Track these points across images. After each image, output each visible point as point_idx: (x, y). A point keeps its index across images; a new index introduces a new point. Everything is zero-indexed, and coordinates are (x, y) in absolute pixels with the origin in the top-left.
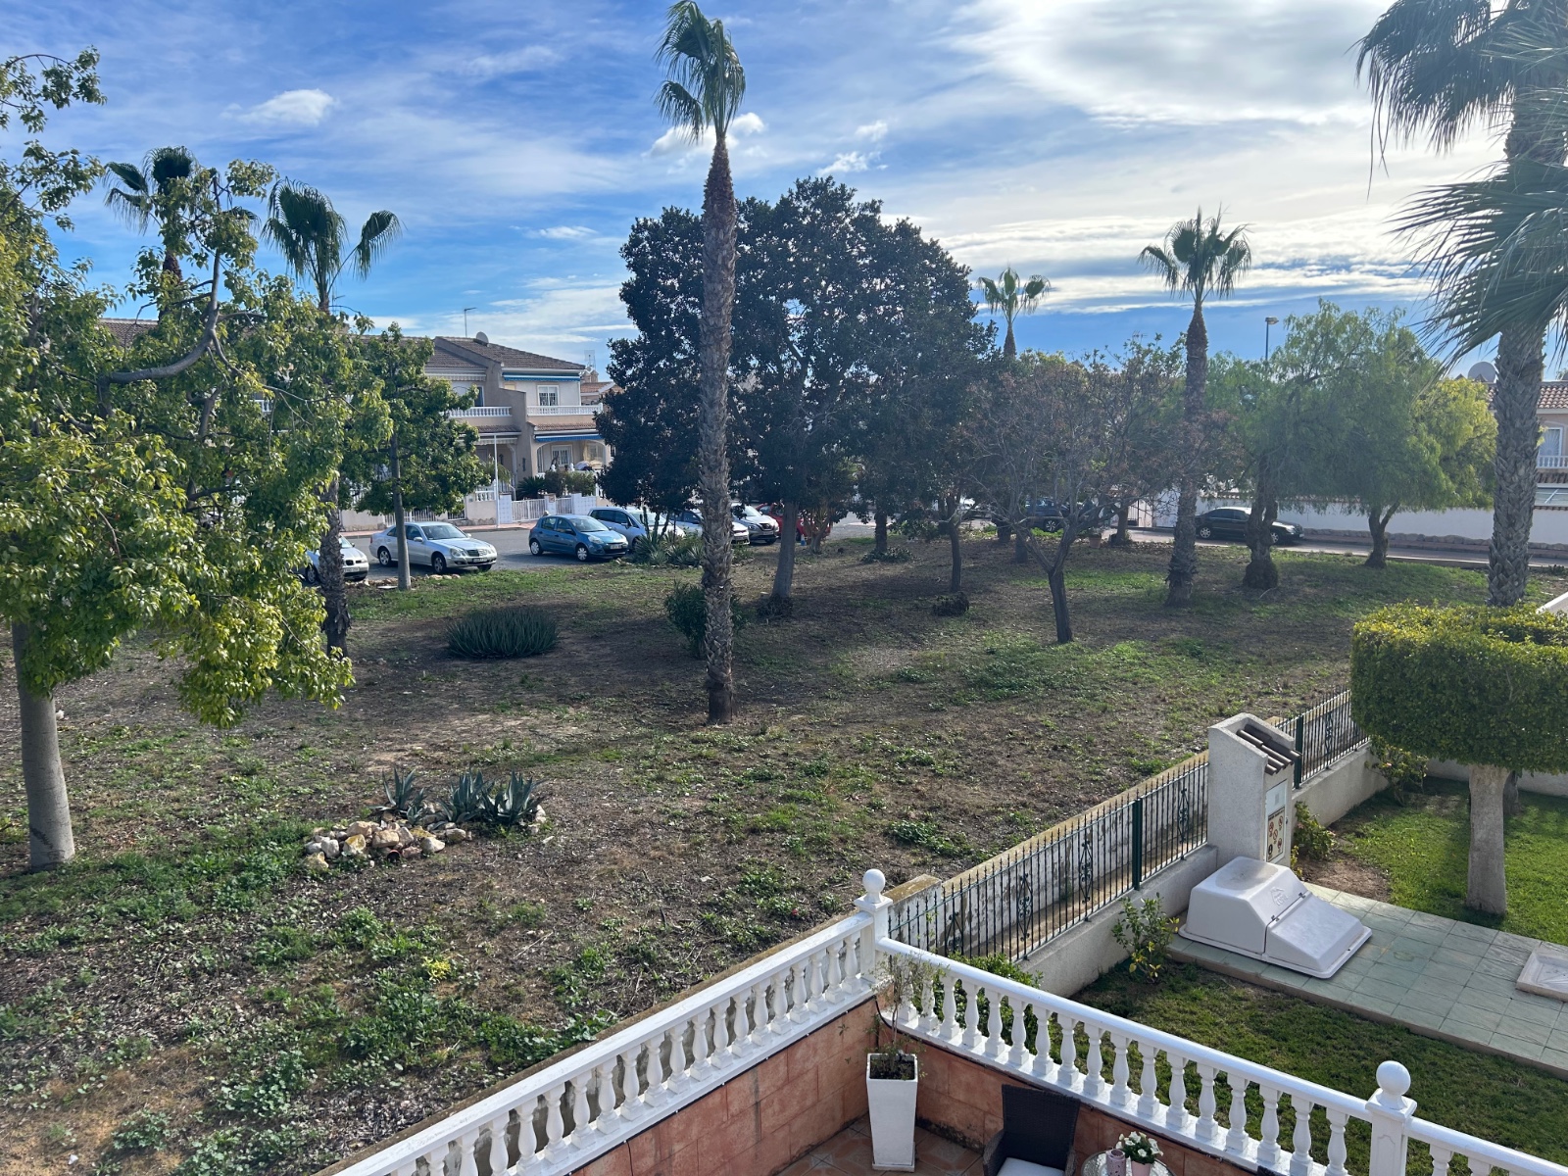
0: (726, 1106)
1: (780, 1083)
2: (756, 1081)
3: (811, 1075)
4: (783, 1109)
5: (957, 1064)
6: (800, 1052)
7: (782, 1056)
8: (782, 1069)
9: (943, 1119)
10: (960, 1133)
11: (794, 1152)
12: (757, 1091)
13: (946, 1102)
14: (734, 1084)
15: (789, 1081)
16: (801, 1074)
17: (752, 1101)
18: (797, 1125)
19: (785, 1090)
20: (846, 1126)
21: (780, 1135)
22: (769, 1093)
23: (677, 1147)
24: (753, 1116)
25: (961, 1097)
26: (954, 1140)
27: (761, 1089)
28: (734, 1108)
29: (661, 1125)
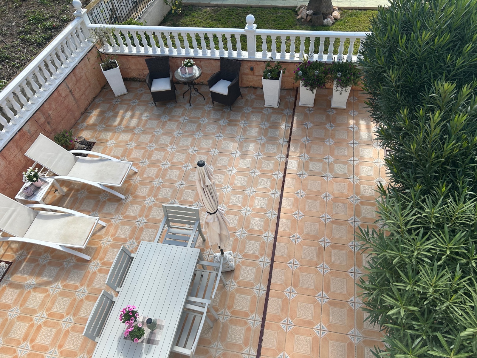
0: (60, 95)
1: (75, 83)
2: (67, 84)
3: (84, 77)
4: (80, 90)
5: (129, 58)
6: (77, 71)
7: (72, 74)
8: (74, 78)
9: (131, 76)
10: (137, 78)
11: (90, 101)
12: (68, 88)
13: (130, 71)
14: (59, 88)
15: (78, 81)
16: (81, 78)
17: (68, 91)
18: (87, 93)
19: (78, 84)
20: (103, 88)
21: (83, 97)
22: (73, 87)
23: (50, 112)
24: (71, 95)
25: (134, 68)
26: (136, 81)
27: (70, 86)
28: (63, 95)
29: (41, 108)
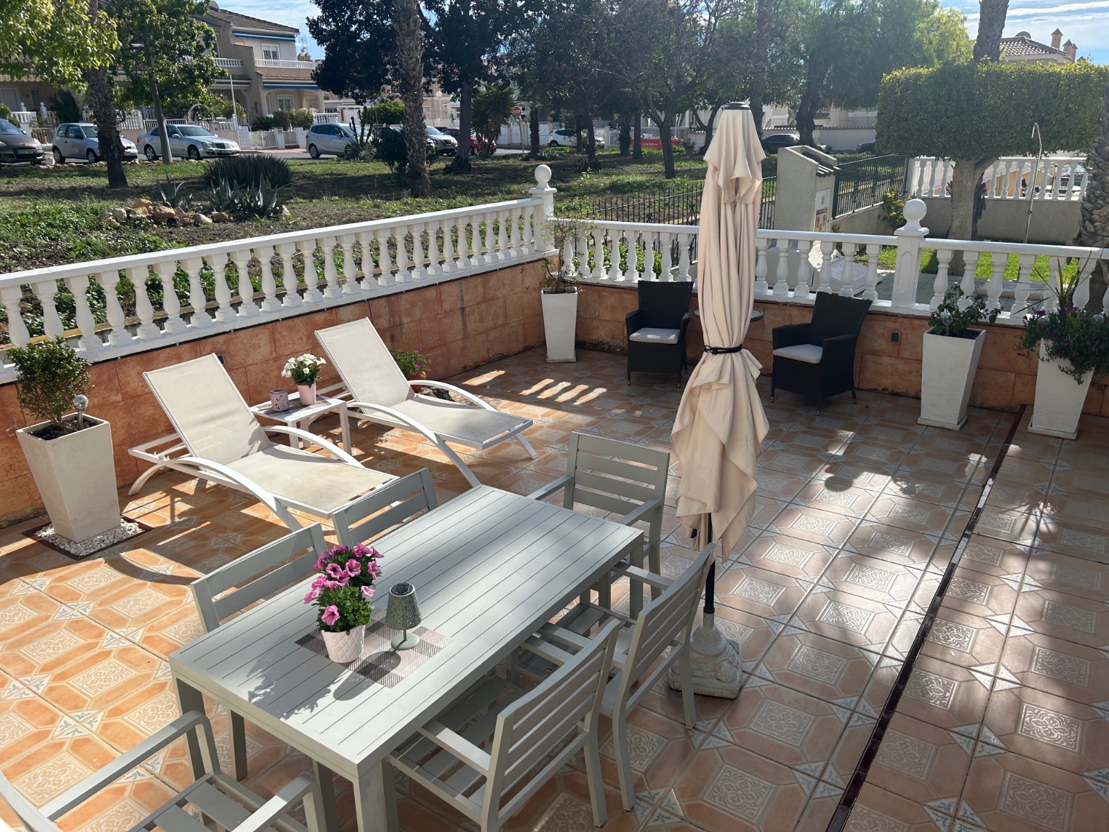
0: (440, 302)
1: (479, 299)
2: (461, 291)
3: (500, 302)
4: (481, 321)
5: (605, 294)
6: (493, 281)
7: (480, 280)
8: (480, 290)
9: (595, 337)
10: (607, 343)
11: (491, 355)
12: (462, 299)
13: (597, 324)
14: (445, 287)
15: (485, 300)
16: (493, 299)
17: (459, 305)
18: (492, 335)
19: (483, 306)
20: (527, 349)
21: (482, 338)
22: (470, 304)
23: (405, 320)
24: (461, 318)
25: (607, 317)
26: (602, 350)
27: (465, 299)
28: (447, 306)
29: (393, 298)
